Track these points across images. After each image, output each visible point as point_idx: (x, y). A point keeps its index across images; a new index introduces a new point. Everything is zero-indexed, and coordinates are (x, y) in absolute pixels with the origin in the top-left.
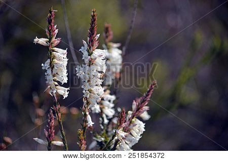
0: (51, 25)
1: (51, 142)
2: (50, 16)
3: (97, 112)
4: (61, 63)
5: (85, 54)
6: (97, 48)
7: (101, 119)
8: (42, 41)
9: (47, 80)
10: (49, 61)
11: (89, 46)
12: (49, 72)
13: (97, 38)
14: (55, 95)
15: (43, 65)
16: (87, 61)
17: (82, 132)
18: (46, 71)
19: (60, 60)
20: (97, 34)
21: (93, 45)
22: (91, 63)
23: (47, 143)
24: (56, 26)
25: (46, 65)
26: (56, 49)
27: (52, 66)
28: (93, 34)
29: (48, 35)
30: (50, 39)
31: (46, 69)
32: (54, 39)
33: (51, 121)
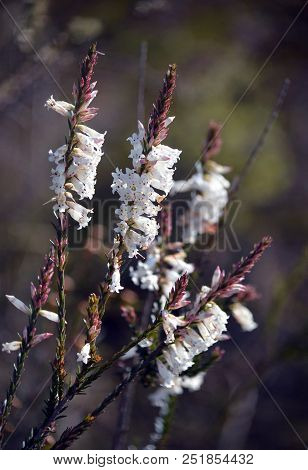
0: (85, 79)
1: (38, 309)
2: (88, 62)
3: (151, 287)
4: (88, 157)
5: (138, 148)
6: (162, 143)
7: (155, 305)
8: (62, 106)
9: (52, 184)
10: (65, 148)
11: (148, 134)
12: (61, 169)
13: (167, 123)
14: (62, 216)
15: (51, 152)
16: (137, 162)
17: (97, 300)
18: (54, 166)
19: (86, 150)
20: (168, 116)
21: (155, 136)
22: (144, 168)
23: (31, 310)
24: (94, 84)
25: (56, 154)
26: (84, 128)
27: (68, 160)
28: (162, 113)
29: (75, 96)
30: (78, 106)
31: (57, 162)
32: (85, 107)
33: (47, 269)
